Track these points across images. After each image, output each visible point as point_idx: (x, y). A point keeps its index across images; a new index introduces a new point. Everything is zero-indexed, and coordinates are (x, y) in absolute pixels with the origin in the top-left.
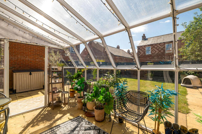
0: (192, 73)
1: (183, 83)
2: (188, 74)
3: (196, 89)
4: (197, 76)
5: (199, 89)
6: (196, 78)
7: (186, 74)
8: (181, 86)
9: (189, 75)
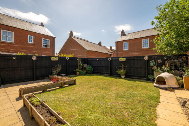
0: (167, 70)
1: (156, 83)
2: (162, 71)
3: (171, 91)
4: (172, 73)
5: (176, 91)
6: (171, 76)
7: (160, 71)
8: (155, 86)
9: (164, 72)
